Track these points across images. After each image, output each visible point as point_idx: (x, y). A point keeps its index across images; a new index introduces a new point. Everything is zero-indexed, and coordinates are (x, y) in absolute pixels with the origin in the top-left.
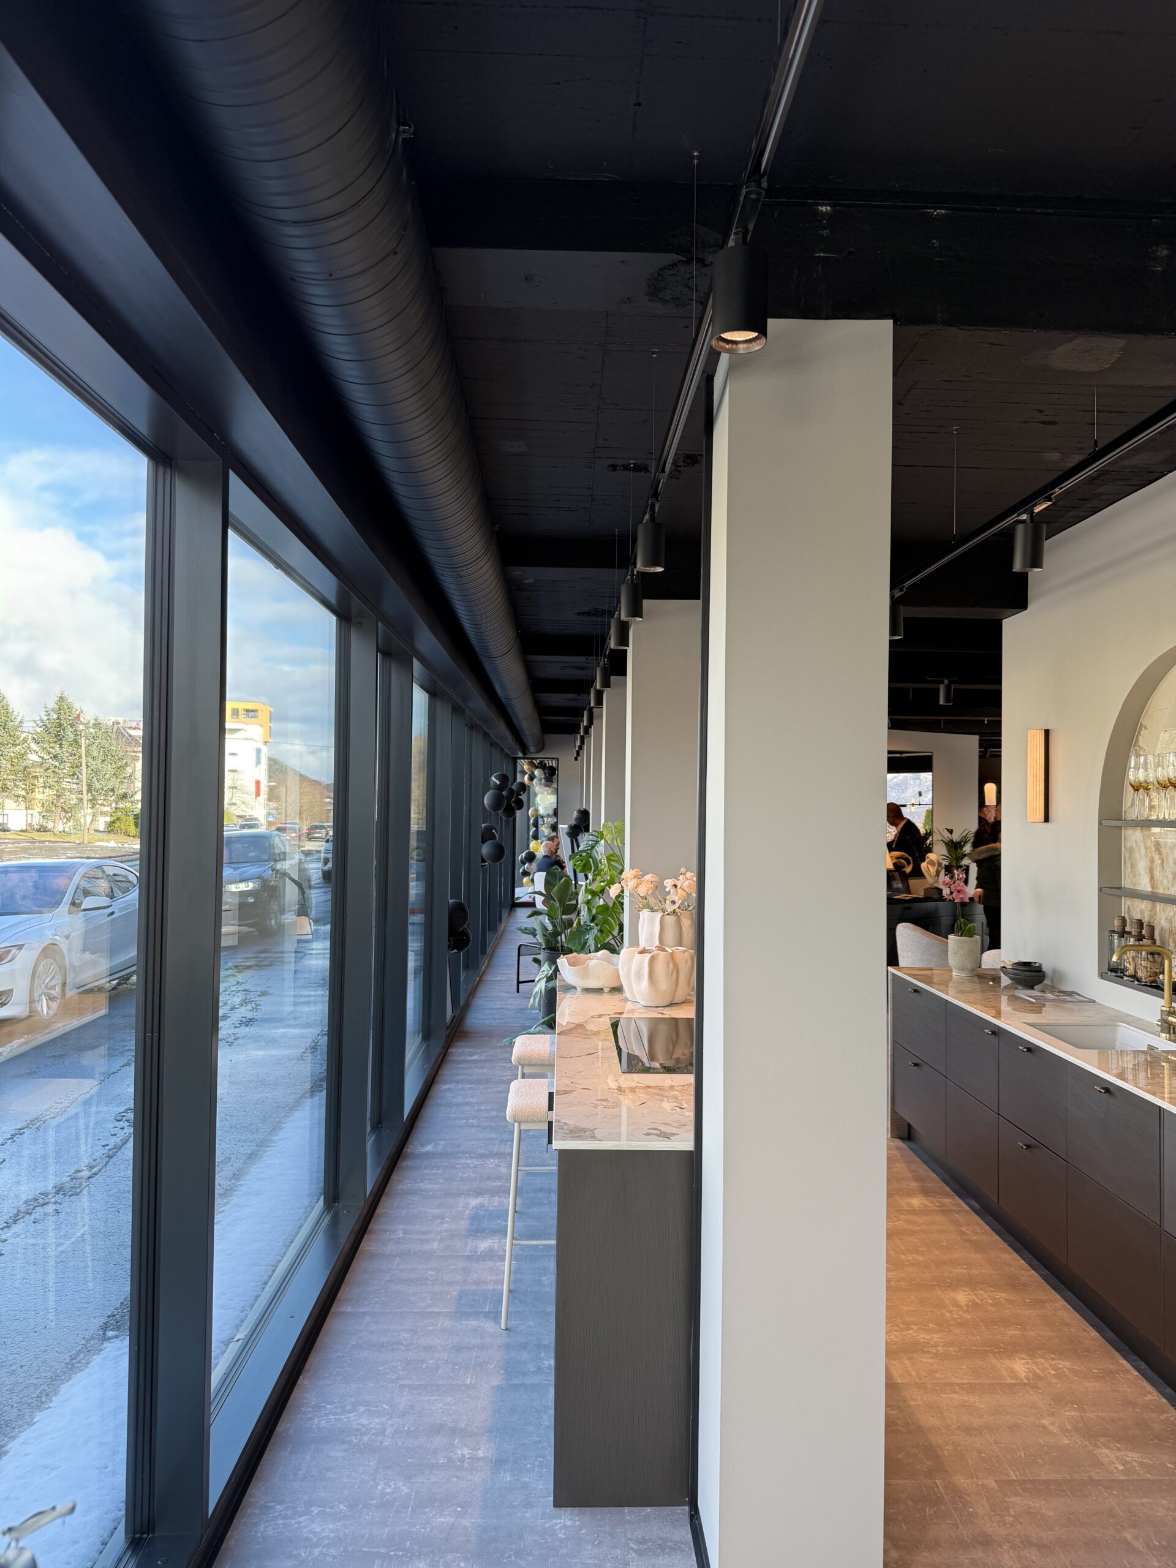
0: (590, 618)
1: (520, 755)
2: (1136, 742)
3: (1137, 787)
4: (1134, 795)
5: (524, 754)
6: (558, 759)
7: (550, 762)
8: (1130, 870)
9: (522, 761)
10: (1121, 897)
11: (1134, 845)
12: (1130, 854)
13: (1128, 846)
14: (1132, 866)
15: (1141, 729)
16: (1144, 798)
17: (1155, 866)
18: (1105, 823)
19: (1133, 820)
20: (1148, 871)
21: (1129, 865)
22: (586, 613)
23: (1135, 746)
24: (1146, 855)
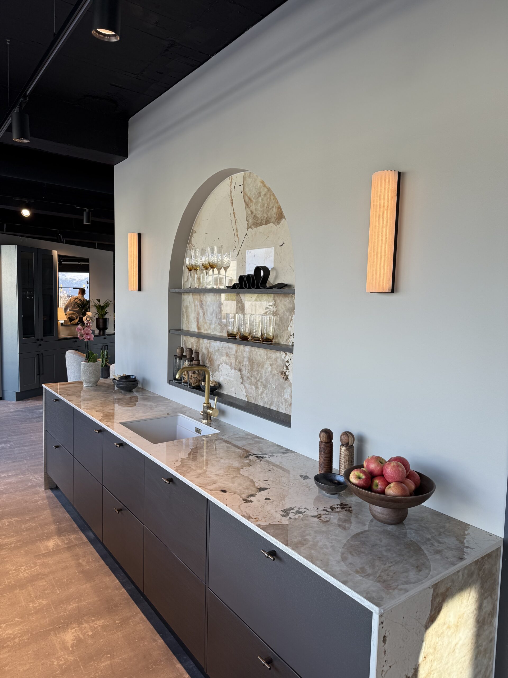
2: (190, 241)
3: (191, 268)
4: (188, 274)
8: (186, 319)
10: (181, 335)
11: (188, 304)
12: (186, 310)
13: (185, 305)
14: (187, 316)
15: (192, 233)
16: (194, 276)
17: (200, 317)
18: (173, 291)
19: (188, 289)
20: (196, 320)
21: (186, 316)
23: (189, 245)
24: (195, 310)
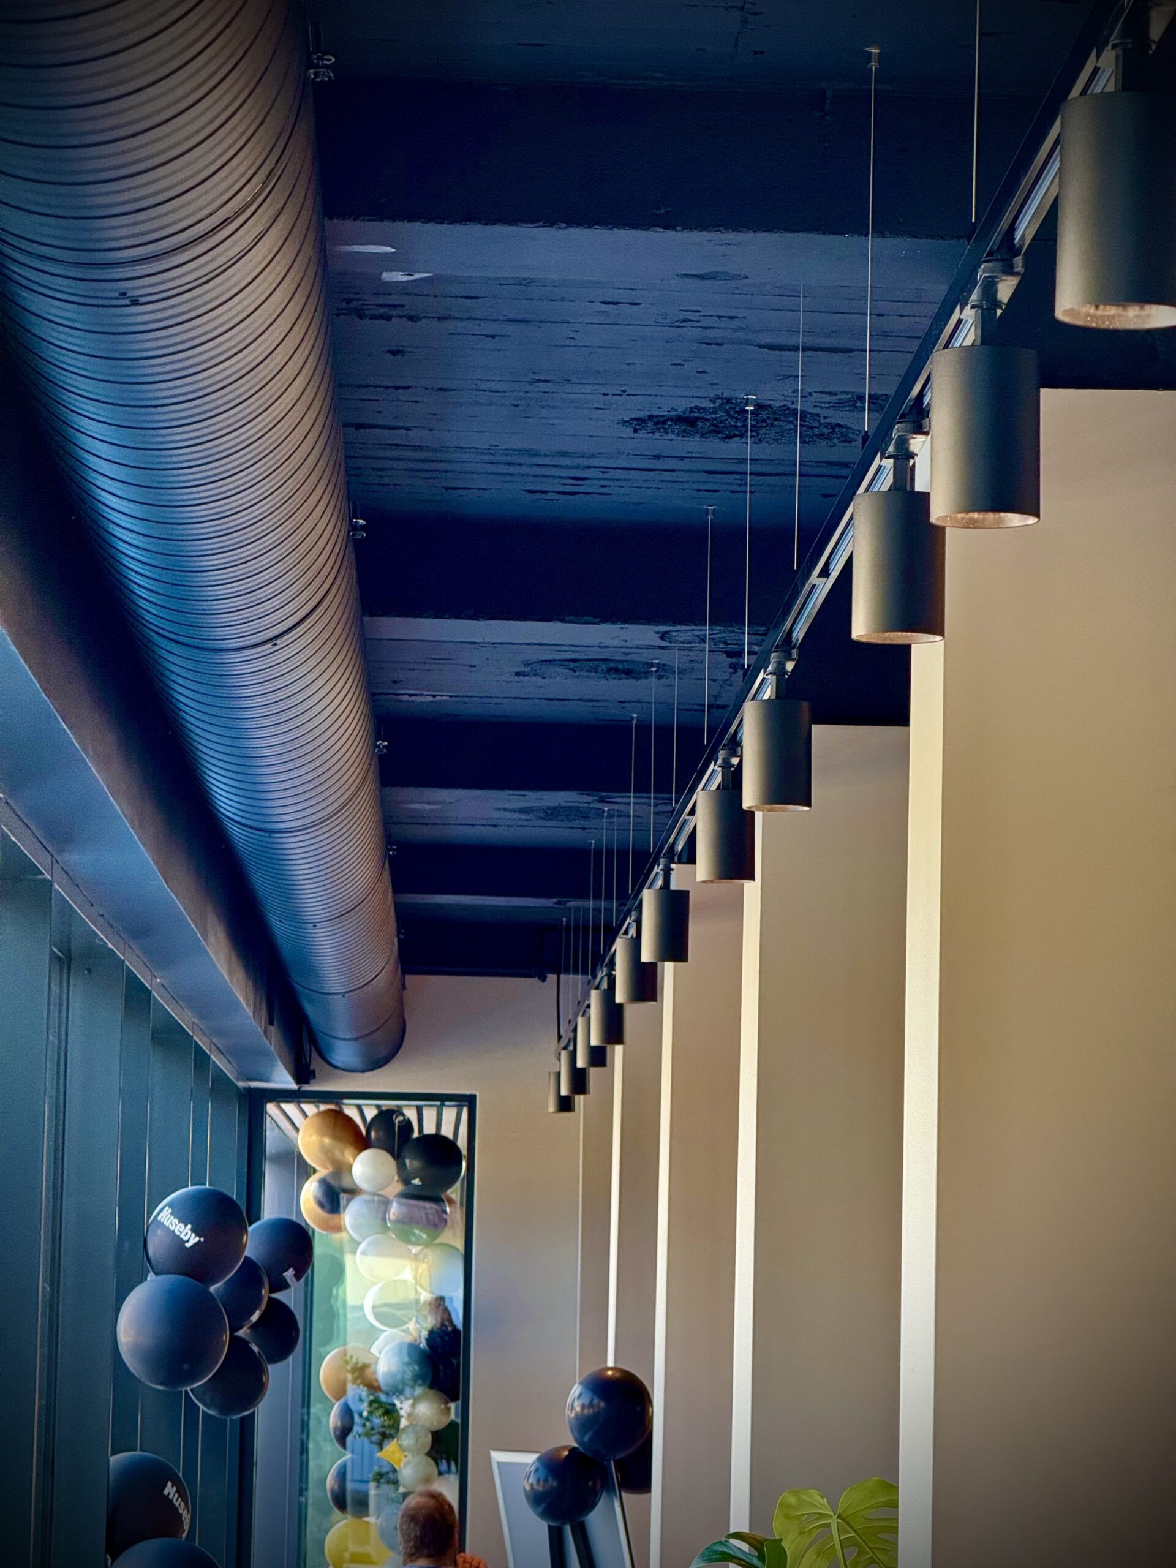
0: (694, 444)
1: (283, 1079)
5: (303, 1074)
6: (470, 1101)
7: (430, 1115)
9: (290, 1108)
22: (679, 419)
